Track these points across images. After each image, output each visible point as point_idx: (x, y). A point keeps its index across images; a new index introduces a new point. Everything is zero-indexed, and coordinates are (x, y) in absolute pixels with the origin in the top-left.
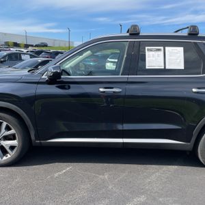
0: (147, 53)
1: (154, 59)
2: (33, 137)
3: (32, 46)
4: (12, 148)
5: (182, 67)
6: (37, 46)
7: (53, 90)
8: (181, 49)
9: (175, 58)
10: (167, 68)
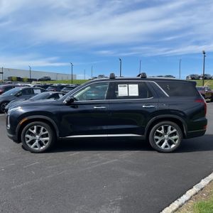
0: (119, 88)
1: (122, 91)
2: (58, 135)
3: (35, 80)
4: (46, 142)
5: (137, 95)
6: (40, 80)
7: (69, 109)
8: (137, 86)
9: (134, 90)
10: (130, 95)
